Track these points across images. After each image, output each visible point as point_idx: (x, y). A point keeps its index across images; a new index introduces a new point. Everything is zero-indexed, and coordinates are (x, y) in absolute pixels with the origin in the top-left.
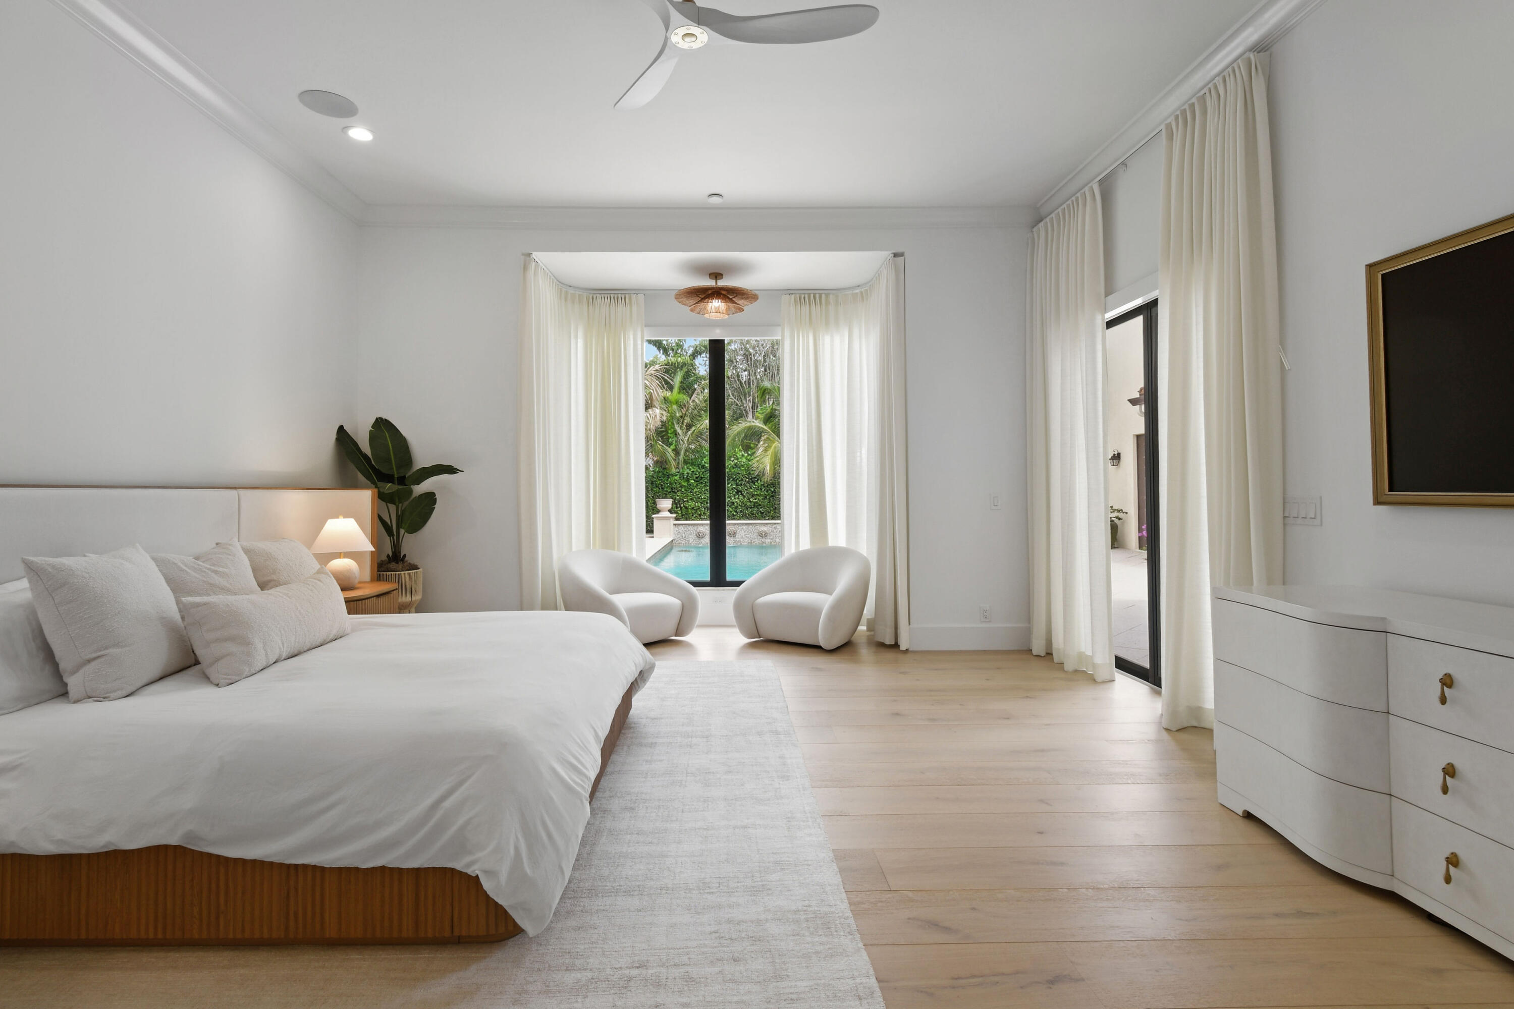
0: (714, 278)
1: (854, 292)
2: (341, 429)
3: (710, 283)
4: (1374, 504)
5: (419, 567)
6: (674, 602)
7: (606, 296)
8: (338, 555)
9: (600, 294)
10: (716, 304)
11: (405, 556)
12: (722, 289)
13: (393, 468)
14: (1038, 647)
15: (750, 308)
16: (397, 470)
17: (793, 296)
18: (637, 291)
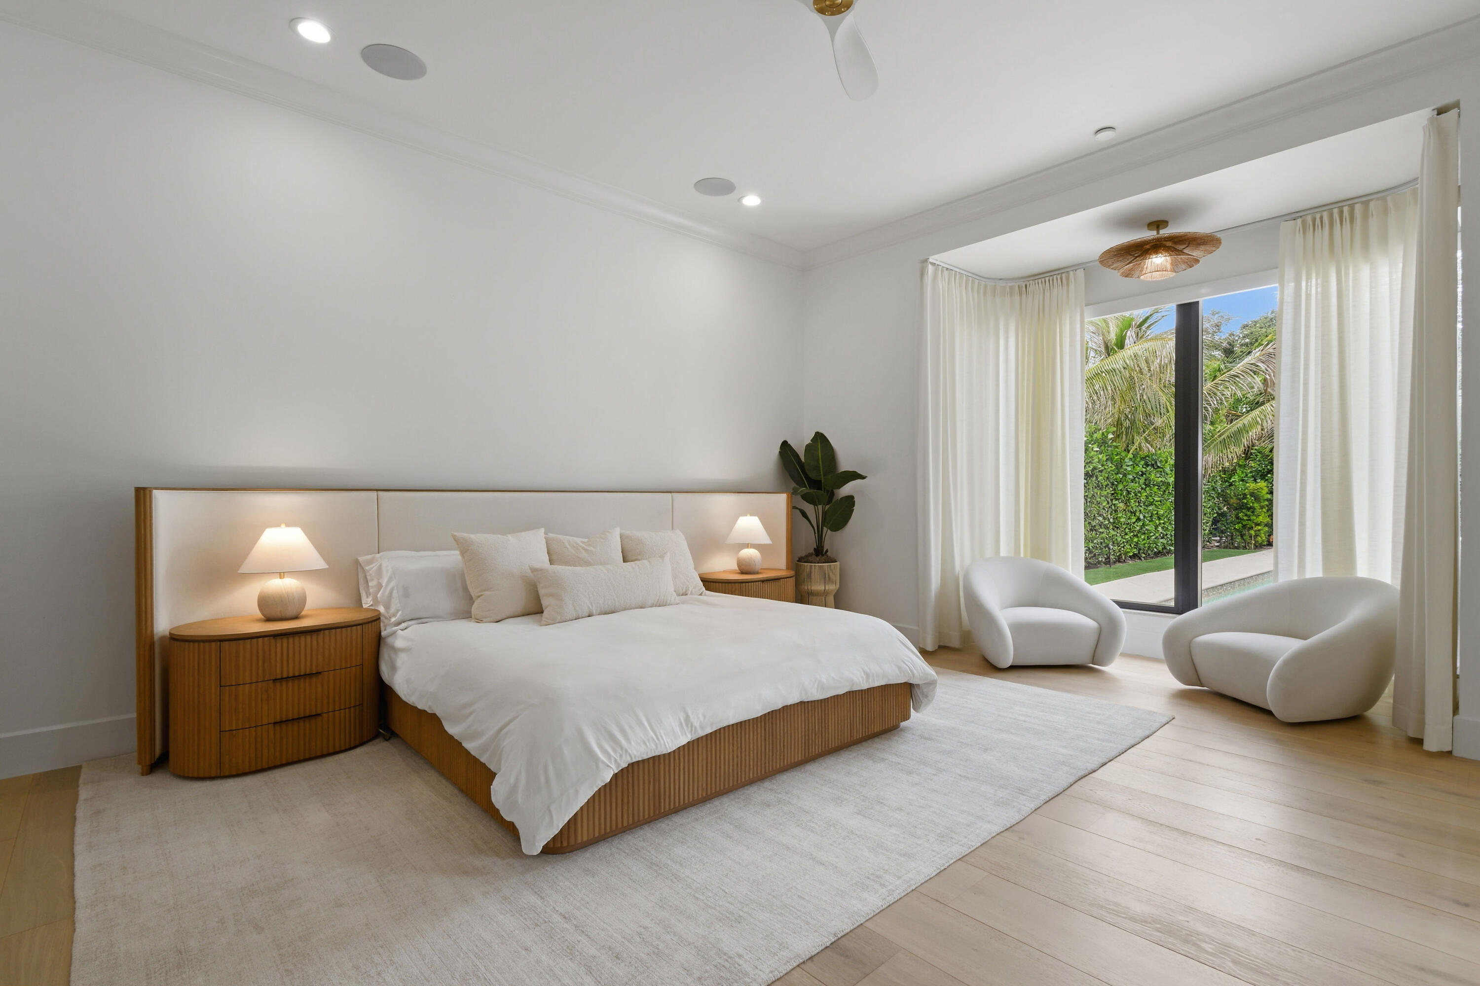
0: (1155, 227)
2: (785, 444)
3: (1149, 235)
5: (837, 560)
6: (1089, 623)
7: (1040, 281)
8: (747, 546)
9: (1033, 280)
10: (1159, 260)
11: (827, 551)
12: (1164, 239)
13: (821, 475)
16: (824, 476)
17: (1299, 221)
18: (1075, 267)
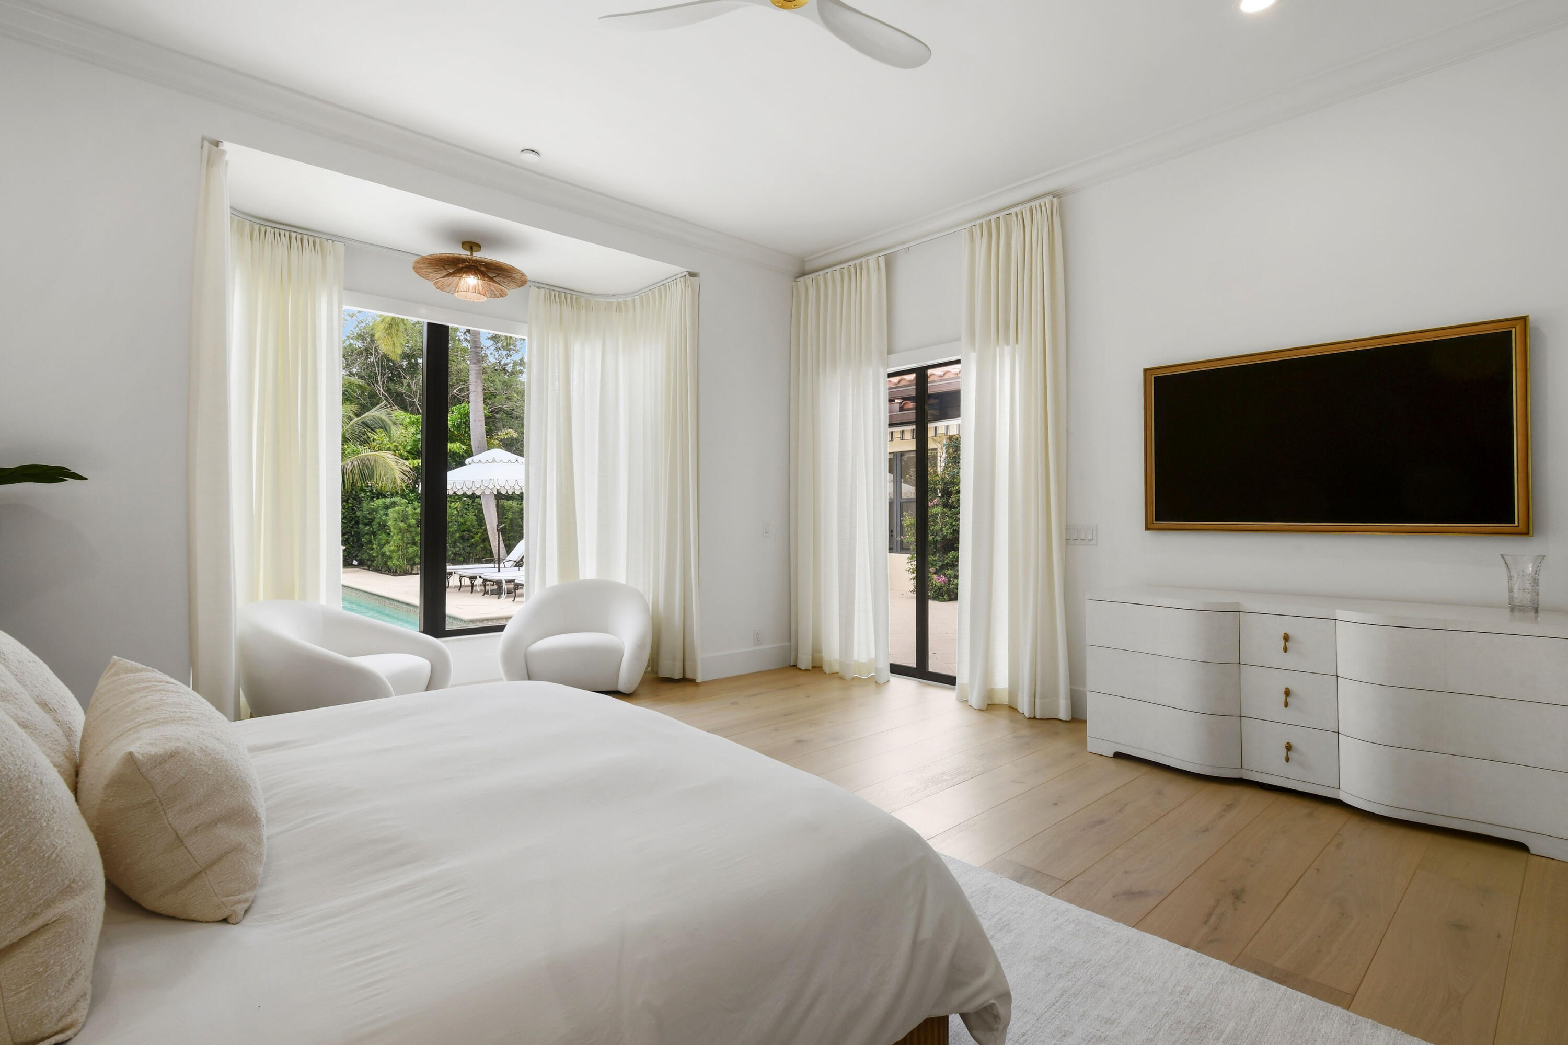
0: (469, 249)
1: (609, 300)
3: (465, 254)
4: (1145, 530)
6: (423, 661)
10: (471, 281)
12: (476, 261)
14: (805, 661)
15: (513, 293)
17: (542, 291)
18: (334, 238)
